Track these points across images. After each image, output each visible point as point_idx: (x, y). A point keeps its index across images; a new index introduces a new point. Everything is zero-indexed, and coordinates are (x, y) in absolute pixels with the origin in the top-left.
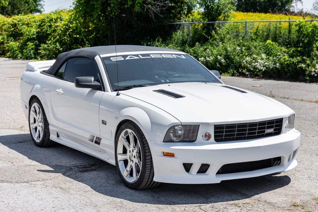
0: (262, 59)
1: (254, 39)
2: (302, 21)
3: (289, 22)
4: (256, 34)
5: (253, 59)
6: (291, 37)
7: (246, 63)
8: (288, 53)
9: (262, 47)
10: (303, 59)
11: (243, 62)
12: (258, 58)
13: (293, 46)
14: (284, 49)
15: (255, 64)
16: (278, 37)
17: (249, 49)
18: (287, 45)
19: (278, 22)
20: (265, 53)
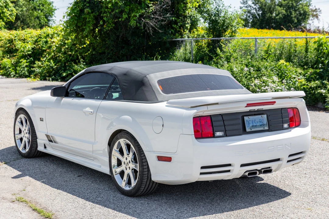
0: (274, 82)
1: (265, 59)
2: (322, 38)
3: (306, 38)
4: (267, 52)
5: (264, 82)
6: (308, 56)
7: (254, 86)
8: (304, 76)
9: (274, 67)
10: (323, 84)
11: (251, 85)
12: (269, 81)
13: (311, 67)
14: (299, 70)
15: (265, 88)
16: (293, 56)
17: (259, 70)
18: (304, 66)
19: (292, 39)
20: (277, 75)
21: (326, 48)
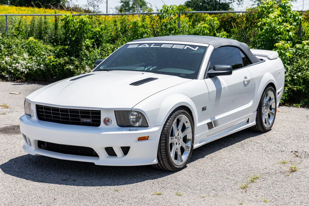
0: (25, 59)
1: (16, 36)
2: (69, 16)
3: (55, 16)
4: (18, 29)
5: (14, 60)
6: (57, 33)
7: (5, 64)
8: (54, 52)
9: (25, 44)
10: (71, 60)
11: (2, 63)
12: (20, 59)
13: (60, 44)
14: (49, 47)
15: (16, 66)
16: (43, 33)
17: (9, 47)
18: (54, 42)
19: (42, 16)
20: (28, 52)
21: (73, 25)
